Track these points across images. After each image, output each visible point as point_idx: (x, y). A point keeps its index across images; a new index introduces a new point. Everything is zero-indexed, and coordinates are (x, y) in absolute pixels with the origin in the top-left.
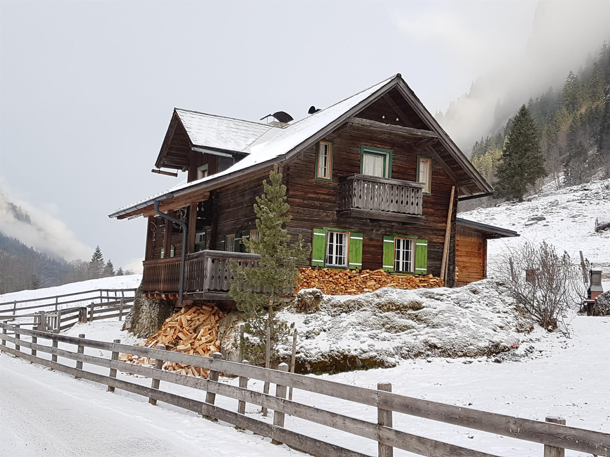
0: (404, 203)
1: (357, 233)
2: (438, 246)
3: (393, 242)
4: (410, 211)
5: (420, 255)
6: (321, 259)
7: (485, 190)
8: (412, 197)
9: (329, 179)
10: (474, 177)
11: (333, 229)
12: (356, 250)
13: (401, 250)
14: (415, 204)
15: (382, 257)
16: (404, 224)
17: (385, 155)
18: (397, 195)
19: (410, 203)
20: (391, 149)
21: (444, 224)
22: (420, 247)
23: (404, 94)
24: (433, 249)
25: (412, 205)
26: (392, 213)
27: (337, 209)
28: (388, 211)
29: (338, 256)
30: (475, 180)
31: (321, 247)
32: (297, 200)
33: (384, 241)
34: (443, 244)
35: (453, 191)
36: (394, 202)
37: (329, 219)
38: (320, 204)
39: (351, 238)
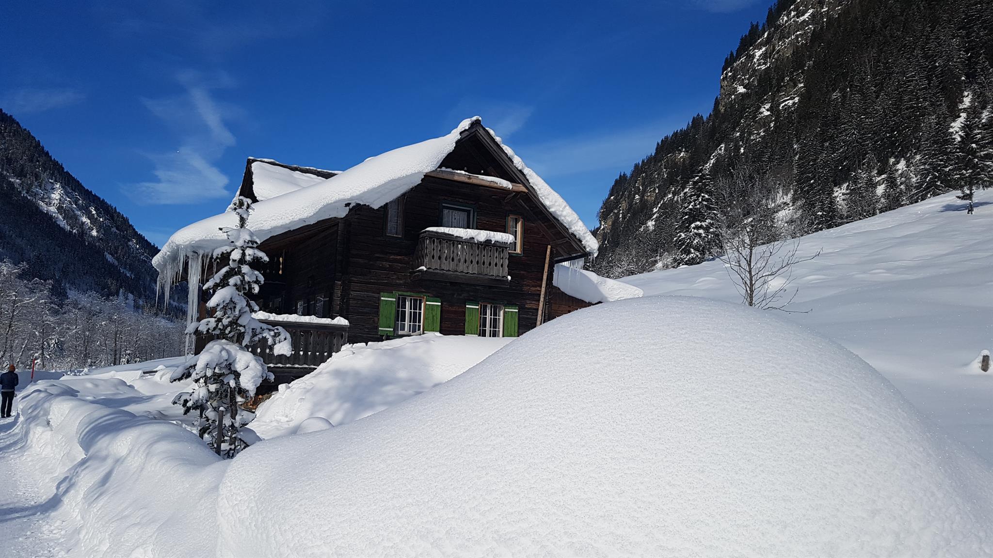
0: (487, 264)
1: (435, 297)
2: (531, 312)
3: (477, 307)
4: (493, 273)
5: (510, 323)
6: (390, 327)
7: (581, 251)
8: (496, 257)
9: (400, 236)
10: (568, 236)
11: (405, 294)
12: (433, 316)
13: (488, 317)
14: (499, 265)
15: (464, 324)
16: (490, 287)
17: (470, 211)
18: (478, 255)
19: (493, 264)
20: (475, 204)
21: (538, 288)
22: (510, 314)
23: (485, 141)
24: (525, 316)
25: (496, 266)
26: (472, 275)
27: (411, 270)
28: (467, 273)
29: (412, 324)
30: (569, 239)
31: (390, 314)
32: (361, 261)
33: (467, 306)
34: (537, 309)
35: (549, 250)
36: (474, 262)
37: (401, 282)
38: (389, 265)
39: (427, 303)
